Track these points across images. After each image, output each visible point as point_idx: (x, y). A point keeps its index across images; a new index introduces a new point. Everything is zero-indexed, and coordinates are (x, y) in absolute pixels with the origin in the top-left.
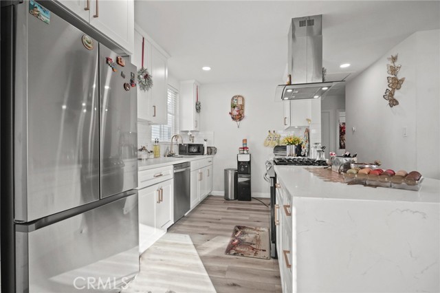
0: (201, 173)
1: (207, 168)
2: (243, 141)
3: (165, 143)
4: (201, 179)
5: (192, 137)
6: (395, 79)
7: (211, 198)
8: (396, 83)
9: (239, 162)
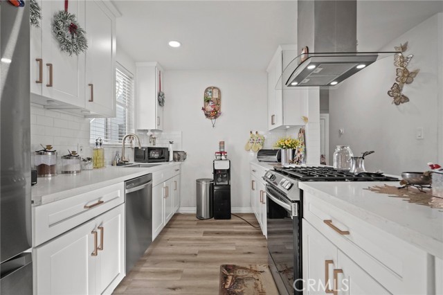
0: (167, 187)
1: (174, 179)
2: (220, 143)
3: (114, 147)
4: (167, 196)
5: (153, 138)
6: (405, 71)
7: (178, 218)
8: (406, 76)
9: (215, 171)
